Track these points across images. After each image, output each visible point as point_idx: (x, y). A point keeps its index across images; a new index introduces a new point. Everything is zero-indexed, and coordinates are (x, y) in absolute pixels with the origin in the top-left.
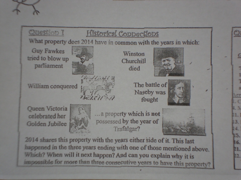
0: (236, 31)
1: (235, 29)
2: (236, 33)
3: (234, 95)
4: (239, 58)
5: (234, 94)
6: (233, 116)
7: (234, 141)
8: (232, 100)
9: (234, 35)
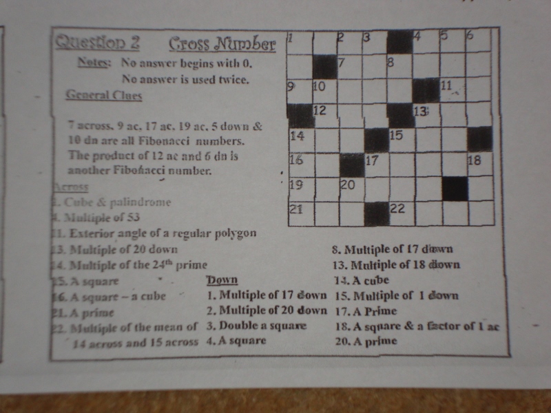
0: (60, 37)
1: (57, 32)
2: (61, 41)
3: (56, 186)
4: (67, 100)
5: (57, 184)
6: (52, 236)
7: (53, 296)
8: (53, 199)
9: (55, 46)
